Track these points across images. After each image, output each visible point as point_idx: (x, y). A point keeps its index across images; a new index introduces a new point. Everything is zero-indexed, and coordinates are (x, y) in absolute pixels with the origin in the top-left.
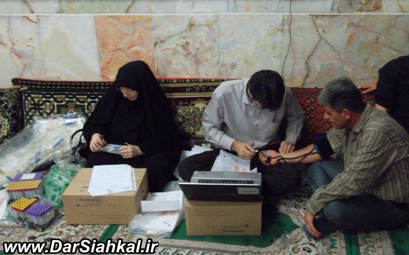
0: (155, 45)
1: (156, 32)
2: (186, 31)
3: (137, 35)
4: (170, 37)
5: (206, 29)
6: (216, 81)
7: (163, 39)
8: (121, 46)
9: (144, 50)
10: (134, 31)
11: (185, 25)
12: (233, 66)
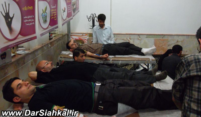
0: (168, 46)
1: (169, 43)
2: (176, 43)
3: (164, 43)
4: (172, 44)
5: (181, 42)
6: (184, 55)
7: (170, 44)
8: (160, 46)
9: (165, 47)
10: (163, 43)
11: (176, 41)
12: (187, 51)
